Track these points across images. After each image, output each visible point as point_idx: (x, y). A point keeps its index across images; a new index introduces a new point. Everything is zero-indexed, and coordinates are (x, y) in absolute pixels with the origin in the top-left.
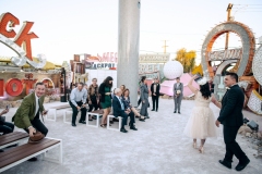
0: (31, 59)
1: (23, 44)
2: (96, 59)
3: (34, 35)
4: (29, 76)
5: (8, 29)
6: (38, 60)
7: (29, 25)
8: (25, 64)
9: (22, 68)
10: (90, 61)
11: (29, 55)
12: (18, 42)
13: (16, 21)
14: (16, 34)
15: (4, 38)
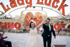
0: (64, 15)
3: (66, 5)
4: (62, 22)
5: (55, 5)
6: (68, 16)
9: (61, 19)
14: (58, 6)
15: (53, 9)
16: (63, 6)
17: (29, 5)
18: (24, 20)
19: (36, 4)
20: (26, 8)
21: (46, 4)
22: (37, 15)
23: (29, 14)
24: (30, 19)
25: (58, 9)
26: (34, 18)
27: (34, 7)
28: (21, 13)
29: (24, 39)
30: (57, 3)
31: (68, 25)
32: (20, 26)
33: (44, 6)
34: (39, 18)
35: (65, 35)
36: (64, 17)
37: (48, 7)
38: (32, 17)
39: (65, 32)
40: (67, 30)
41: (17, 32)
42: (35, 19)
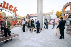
0: (16, 16)
1: (15, 12)
2: (33, 15)
3: (17, 10)
4: (16, 20)
5: (11, 9)
6: (18, 16)
7: (16, 7)
8: (15, 17)
10: (31, 16)
12: (13, 12)
13: (13, 7)
15: (10, 11)
21: (4, 7)
31: (19, 21)
37: (6, 9)
40: (19, 24)
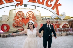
1: (55, 9)
3: (60, 5)
4: (57, 22)
5: (49, 4)
6: (62, 15)
8: (56, 17)
9: (55, 19)
11: (58, 13)
12: (53, 9)
14: (52, 5)
16: (57, 5)
17: (20, 3)
18: (14, 20)
19: (28, 2)
20: (16, 6)
21: (39, 2)
22: (29, 15)
23: (20, 13)
24: (21, 19)
25: (52, 8)
26: (25, 18)
27: (25, 6)
28: (9, 12)
29: (14, 45)
30: (51, 2)
31: (63, 25)
32: (8, 28)
33: (37, 4)
34: (31, 18)
35: (61, 35)
36: (58, 16)
37: (41, 6)
38: (24, 17)
39: (60, 32)
40: (62, 30)
41: (4, 36)
42: (27, 19)
